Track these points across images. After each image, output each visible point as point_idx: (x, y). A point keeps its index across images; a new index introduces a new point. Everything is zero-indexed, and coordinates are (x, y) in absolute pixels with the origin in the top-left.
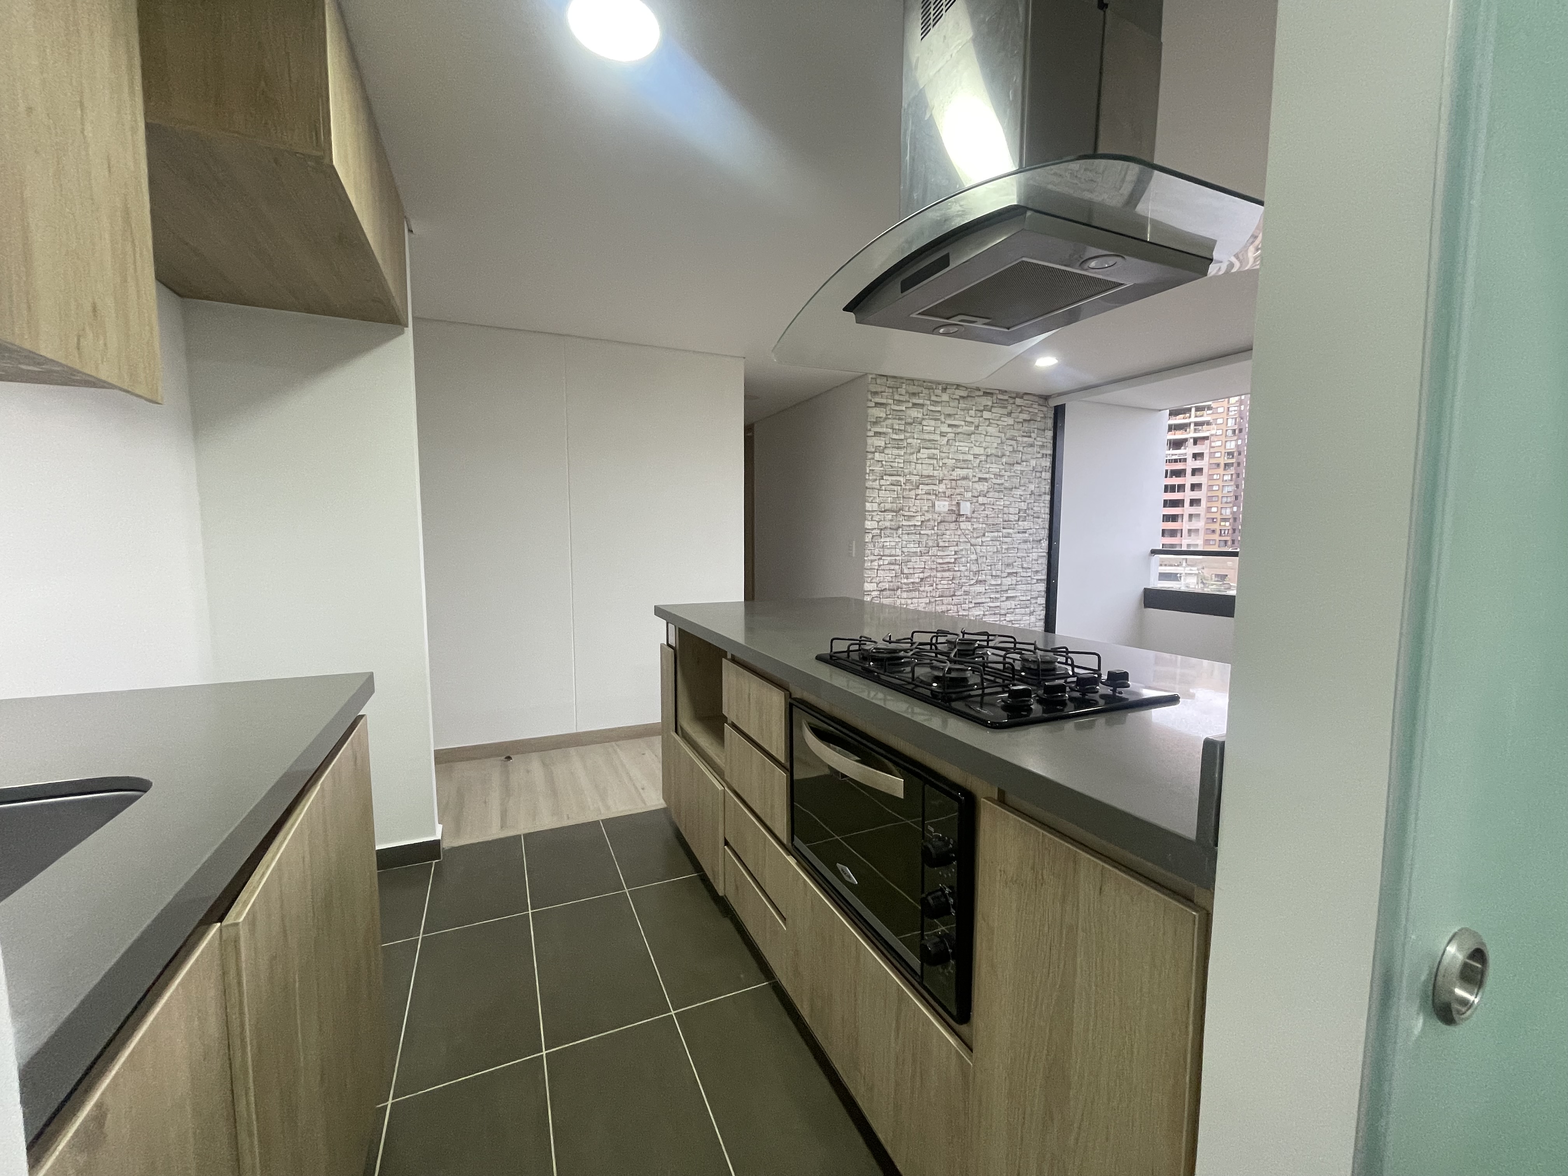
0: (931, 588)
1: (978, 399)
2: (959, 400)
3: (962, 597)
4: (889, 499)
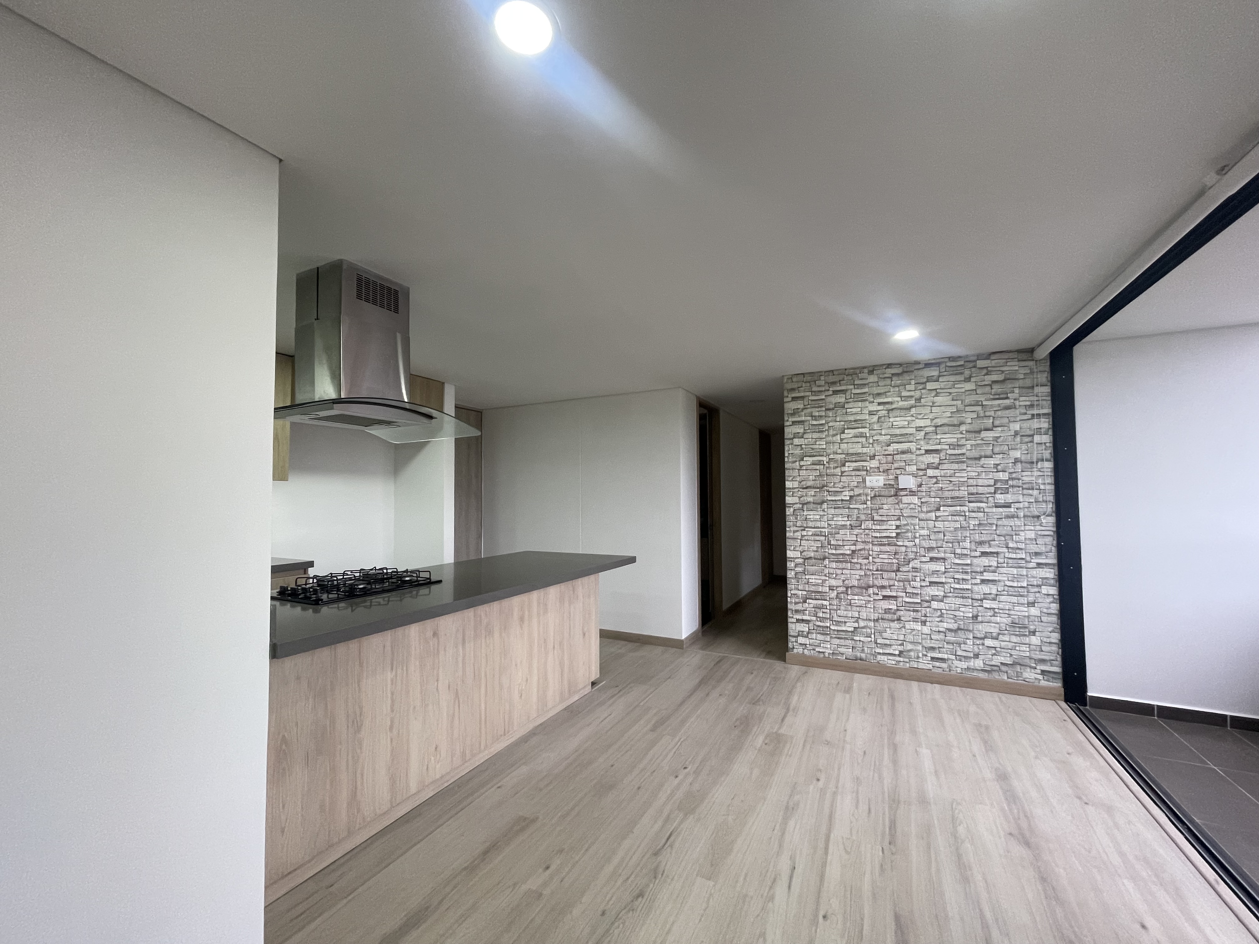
0: (866, 561)
1: (920, 373)
2: (891, 378)
3: (910, 574)
4: (810, 477)
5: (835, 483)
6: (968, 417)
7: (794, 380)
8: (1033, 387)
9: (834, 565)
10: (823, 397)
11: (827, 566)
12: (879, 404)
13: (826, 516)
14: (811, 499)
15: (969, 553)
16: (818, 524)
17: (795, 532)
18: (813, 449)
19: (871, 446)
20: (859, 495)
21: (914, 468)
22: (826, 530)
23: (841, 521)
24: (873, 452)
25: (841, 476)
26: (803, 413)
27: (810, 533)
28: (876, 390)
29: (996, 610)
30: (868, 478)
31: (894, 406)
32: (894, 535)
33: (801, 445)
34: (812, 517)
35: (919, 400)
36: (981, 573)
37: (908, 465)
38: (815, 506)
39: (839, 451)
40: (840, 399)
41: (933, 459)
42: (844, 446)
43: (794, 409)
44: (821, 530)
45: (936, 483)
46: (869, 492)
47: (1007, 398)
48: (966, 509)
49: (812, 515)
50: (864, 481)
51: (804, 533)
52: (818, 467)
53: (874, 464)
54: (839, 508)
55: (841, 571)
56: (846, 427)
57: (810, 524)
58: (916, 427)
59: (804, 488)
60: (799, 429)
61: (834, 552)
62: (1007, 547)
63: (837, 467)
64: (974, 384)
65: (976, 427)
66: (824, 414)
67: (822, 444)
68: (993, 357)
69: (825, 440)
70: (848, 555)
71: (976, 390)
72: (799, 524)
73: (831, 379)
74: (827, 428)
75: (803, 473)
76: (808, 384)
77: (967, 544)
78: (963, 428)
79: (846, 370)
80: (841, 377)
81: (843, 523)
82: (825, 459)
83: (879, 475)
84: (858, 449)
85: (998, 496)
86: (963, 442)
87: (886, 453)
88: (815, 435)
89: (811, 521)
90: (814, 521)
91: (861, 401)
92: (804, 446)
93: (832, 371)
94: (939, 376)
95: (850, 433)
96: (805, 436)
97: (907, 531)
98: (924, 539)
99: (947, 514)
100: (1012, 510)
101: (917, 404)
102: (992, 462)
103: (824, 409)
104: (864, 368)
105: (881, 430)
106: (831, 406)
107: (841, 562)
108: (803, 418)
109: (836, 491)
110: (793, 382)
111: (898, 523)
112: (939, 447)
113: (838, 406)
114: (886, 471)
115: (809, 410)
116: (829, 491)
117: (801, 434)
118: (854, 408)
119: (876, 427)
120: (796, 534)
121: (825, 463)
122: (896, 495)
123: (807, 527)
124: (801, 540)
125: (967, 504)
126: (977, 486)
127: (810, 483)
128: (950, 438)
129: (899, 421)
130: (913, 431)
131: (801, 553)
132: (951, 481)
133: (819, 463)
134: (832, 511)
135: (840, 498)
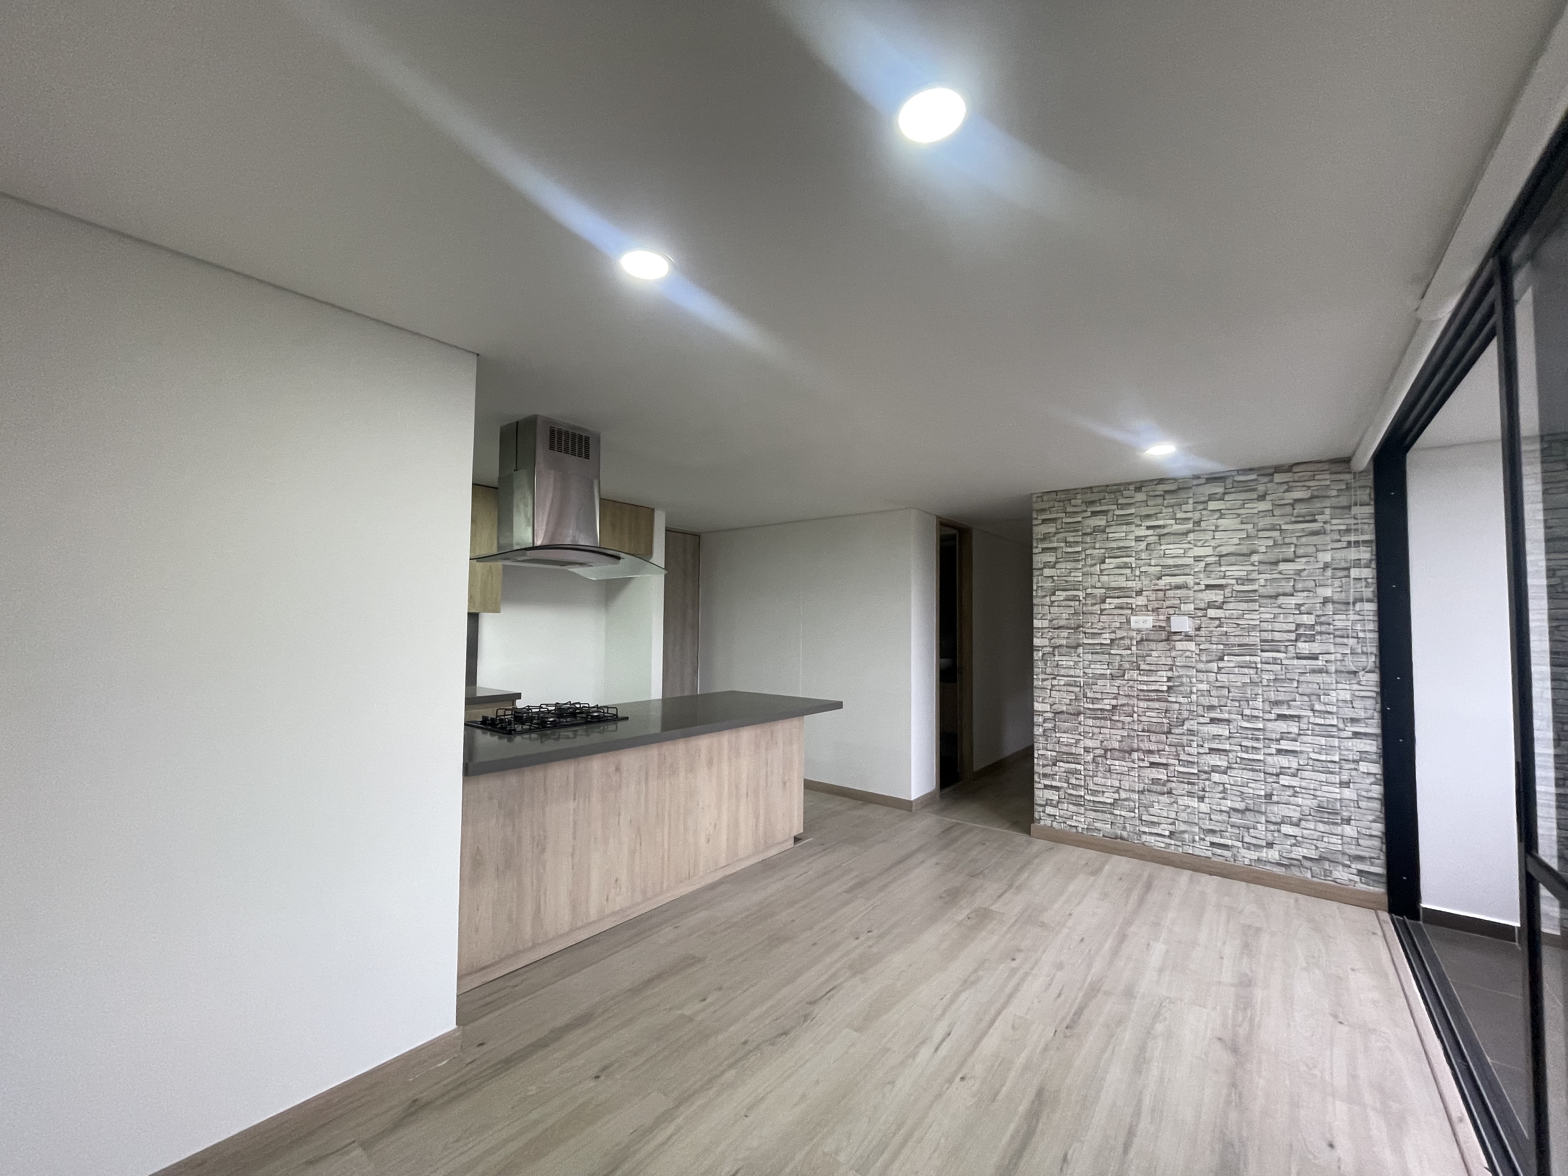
0: (1129, 719)
1: (1201, 489)
2: (1163, 496)
3: (1185, 737)
4: (1063, 615)
5: (1094, 623)
6: (1262, 545)
7: (1045, 498)
8: (1349, 508)
9: (1090, 722)
10: (1080, 519)
11: (1082, 723)
12: (1148, 528)
13: (1082, 663)
14: (1064, 642)
15: (1261, 715)
16: (1072, 672)
17: (1044, 680)
18: (1066, 581)
19: (1137, 579)
20: (1122, 638)
21: (1192, 607)
22: (1082, 680)
23: (1099, 669)
24: (1139, 586)
25: (1101, 614)
26: (1055, 539)
27: (1062, 683)
28: (1145, 511)
29: (1298, 789)
30: (1133, 619)
31: (1166, 531)
32: (1165, 688)
33: (1052, 577)
34: (1064, 663)
35: (1198, 523)
36: (1278, 740)
37: (1184, 603)
38: (1069, 650)
39: (1099, 585)
40: (1100, 521)
41: (1216, 596)
42: (1105, 579)
43: (1044, 534)
44: (1075, 679)
45: (1219, 626)
46: (1135, 634)
47: (1315, 521)
48: (1258, 659)
49: (1066, 661)
50: (1128, 621)
51: (1055, 682)
52: (1072, 603)
53: (1141, 601)
54: (1097, 653)
55: (1098, 729)
56: (1107, 555)
57: (1063, 672)
58: (1194, 557)
59: (1055, 629)
60: (1050, 558)
61: (1091, 706)
62: (1313, 710)
63: (1096, 604)
64: (1270, 503)
65: (1271, 557)
66: (1080, 540)
67: (1078, 576)
68: (1295, 469)
69: (1081, 571)
70: (1107, 710)
71: (1272, 510)
72: (1049, 670)
73: (1090, 497)
74: (1083, 556)
75: (1053, 610)
76: (1062, 504)
77: (1259, 704)
78: (1255, 558)
79: (1107, 486)
80: (1101, 495)
81: (1102, 672)
82: (1081, 594)
83: (1148, 615)
84: (1121, 582)
85: (1299, 644)
86: (1254, 575)
87: (1157, 587)
88: (1070, 565)
89: (1064, 668)
90: (1066, 668)
91: (1127, 524)
92: (1056, 578)
93: (1091, 488)
94: (1225, 494)
95: (1111, 563)
96: (1058, 566)
97: (1182, 684)
98: (1203, 696)
99: (1232, 665)
100: (1320, 663)
101: (1196, 528)
102: (1294, 602)
103: (1080, 533)
104: (1130, 484)
105: (1150, 559)
106: (1089, 531)
107: (1099, 718)
108: (1055, 545)
109: (1094, 633)
110: (1043, 501)
111: (1170, 674)
112: (1223, 582)
113: (1097, 530)
114: (1156, 610)
115: (1061, 536)
116: (1085, 633)
117: (1052, 563)
118: (1118, 532)
119: (1143, 556)
120: (1045, 683)
121: (1081, 599)
122: (1167, 640)
123: (1058, 675)
124: (1051, 690)
125: (1260, 653)
126: (1272, 631)
127: (1062, 623)
128: (1237, 571)
129: (1174, 549)
130: (1191, 561)
131: (1051, 705)
132: (1238, 624)
133: (1075, 598)
134: (1089, 657)
135: (1099, 642)
